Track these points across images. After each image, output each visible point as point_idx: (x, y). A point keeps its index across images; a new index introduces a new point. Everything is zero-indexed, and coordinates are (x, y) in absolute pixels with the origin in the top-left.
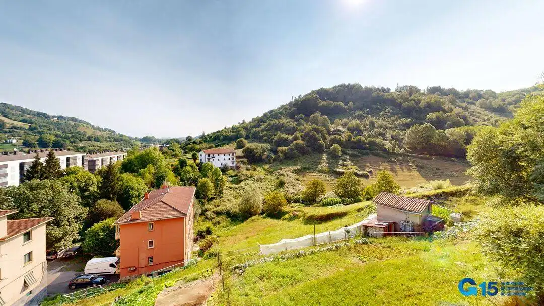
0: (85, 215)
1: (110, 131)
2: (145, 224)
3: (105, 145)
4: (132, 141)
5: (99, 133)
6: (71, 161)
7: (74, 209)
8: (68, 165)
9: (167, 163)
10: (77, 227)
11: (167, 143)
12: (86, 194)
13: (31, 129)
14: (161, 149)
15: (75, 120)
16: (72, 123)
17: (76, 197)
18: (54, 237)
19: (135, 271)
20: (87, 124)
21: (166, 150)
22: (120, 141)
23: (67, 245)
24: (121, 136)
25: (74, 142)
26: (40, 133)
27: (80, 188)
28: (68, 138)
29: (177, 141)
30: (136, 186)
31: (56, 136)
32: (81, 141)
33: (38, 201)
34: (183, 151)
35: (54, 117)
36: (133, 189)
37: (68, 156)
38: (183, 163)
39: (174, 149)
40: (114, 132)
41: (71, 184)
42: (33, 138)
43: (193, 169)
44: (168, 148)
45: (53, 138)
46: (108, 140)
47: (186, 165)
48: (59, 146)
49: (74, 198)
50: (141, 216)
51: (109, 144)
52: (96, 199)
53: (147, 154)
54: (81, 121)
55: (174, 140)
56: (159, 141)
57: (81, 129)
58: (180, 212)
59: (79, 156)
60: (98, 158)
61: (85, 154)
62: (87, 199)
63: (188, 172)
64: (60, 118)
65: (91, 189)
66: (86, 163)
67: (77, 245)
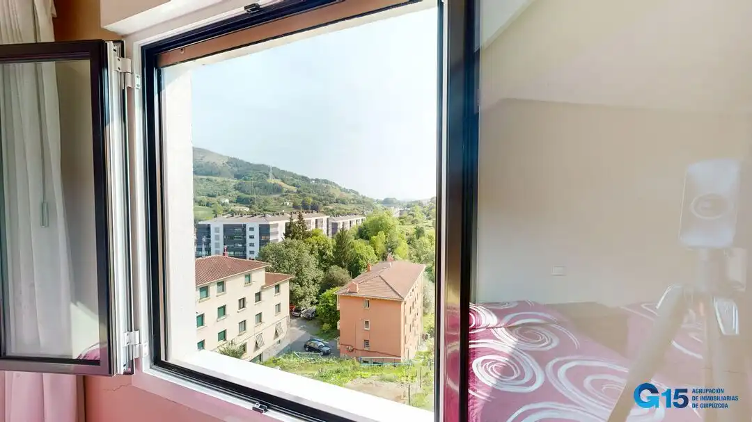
0: (320, 279)
1: (354, 192)
2: (362, 299)
3: (349, 207)
4: (373, 203)
5: (345, 195)
6: (319, 223)
7: (313, 272)
8: (316, 227)
9: (401, 231)
10: (314, 289)
11: (408, 207)
12: (324, 257)
13: (299, 192)
14: (401, 213)
15: (326, 181)
16: (325, 185)
17: (314, 259)
18: (299, 295)
19: (353, 350)
20: (336, 185)
21: (405, 214)
22: (363, 203)
23: (307, 307)
24: (364, 197)
25: (325, 205)
26: (304, 196)
27: (320, 251)
28: (320, 200)
29: (420, 204)
30: (365, 255)
31: (314, 198)
32: (331, 203)
33: (289, 259)
34: (425, 216)
35: (312, 180)
36: (362, 258)
37: (317, 218)
38: (419, 233)
39: (415, 213)
40: (357, 193)
41: (313, 246)
42: (299, 202)
43: (430, 241)
44: (409, 211)
45: (311, 200)
46: (352, 202)
47: (424, 236)
48: (315, 208)
49: (313, 260)
50: (358, 289)
51: (353, 206)
52: (332, 264)
53: (380, 219)
54: (331, 183)
55: (416, 202)
56: (399, 203)
57: (332, 191)
58: (397, 293)
59: (325, 218)
60: (340, 221)
61: (328, 217)
62: (324, 262)
63: (425, 244)
64: (317, 180)
65: (328, 253)
66: (330, 226)
67: (314, 307)
